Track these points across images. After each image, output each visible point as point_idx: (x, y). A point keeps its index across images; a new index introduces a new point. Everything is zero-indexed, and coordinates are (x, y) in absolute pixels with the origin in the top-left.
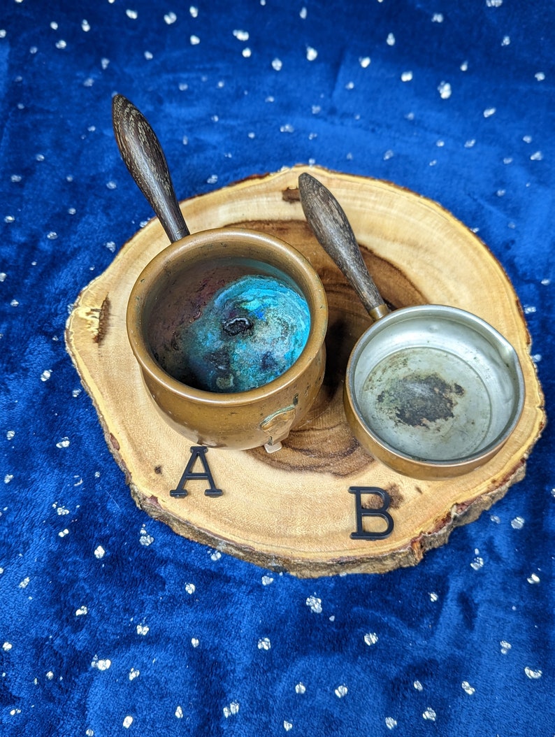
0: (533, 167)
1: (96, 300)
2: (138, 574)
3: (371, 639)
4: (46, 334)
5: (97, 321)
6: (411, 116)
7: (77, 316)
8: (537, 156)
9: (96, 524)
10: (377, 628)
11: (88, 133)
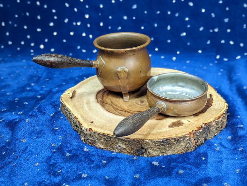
0: (204, 70)
1: (71, 91)
2: (83, 158)
3: (181, 172)
4: (53, 105)
5: (71, 95)
6: (165, 64)
7: (64, 94)
8: (205, 68)
9: (67, 147)
10: (183, 168)
11: (70, 71)
